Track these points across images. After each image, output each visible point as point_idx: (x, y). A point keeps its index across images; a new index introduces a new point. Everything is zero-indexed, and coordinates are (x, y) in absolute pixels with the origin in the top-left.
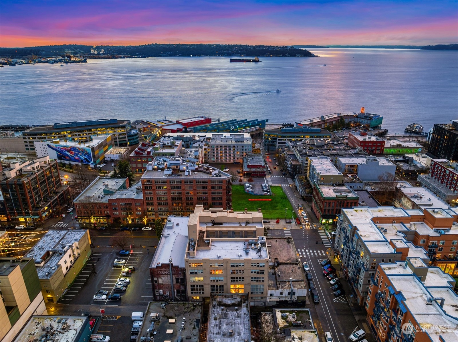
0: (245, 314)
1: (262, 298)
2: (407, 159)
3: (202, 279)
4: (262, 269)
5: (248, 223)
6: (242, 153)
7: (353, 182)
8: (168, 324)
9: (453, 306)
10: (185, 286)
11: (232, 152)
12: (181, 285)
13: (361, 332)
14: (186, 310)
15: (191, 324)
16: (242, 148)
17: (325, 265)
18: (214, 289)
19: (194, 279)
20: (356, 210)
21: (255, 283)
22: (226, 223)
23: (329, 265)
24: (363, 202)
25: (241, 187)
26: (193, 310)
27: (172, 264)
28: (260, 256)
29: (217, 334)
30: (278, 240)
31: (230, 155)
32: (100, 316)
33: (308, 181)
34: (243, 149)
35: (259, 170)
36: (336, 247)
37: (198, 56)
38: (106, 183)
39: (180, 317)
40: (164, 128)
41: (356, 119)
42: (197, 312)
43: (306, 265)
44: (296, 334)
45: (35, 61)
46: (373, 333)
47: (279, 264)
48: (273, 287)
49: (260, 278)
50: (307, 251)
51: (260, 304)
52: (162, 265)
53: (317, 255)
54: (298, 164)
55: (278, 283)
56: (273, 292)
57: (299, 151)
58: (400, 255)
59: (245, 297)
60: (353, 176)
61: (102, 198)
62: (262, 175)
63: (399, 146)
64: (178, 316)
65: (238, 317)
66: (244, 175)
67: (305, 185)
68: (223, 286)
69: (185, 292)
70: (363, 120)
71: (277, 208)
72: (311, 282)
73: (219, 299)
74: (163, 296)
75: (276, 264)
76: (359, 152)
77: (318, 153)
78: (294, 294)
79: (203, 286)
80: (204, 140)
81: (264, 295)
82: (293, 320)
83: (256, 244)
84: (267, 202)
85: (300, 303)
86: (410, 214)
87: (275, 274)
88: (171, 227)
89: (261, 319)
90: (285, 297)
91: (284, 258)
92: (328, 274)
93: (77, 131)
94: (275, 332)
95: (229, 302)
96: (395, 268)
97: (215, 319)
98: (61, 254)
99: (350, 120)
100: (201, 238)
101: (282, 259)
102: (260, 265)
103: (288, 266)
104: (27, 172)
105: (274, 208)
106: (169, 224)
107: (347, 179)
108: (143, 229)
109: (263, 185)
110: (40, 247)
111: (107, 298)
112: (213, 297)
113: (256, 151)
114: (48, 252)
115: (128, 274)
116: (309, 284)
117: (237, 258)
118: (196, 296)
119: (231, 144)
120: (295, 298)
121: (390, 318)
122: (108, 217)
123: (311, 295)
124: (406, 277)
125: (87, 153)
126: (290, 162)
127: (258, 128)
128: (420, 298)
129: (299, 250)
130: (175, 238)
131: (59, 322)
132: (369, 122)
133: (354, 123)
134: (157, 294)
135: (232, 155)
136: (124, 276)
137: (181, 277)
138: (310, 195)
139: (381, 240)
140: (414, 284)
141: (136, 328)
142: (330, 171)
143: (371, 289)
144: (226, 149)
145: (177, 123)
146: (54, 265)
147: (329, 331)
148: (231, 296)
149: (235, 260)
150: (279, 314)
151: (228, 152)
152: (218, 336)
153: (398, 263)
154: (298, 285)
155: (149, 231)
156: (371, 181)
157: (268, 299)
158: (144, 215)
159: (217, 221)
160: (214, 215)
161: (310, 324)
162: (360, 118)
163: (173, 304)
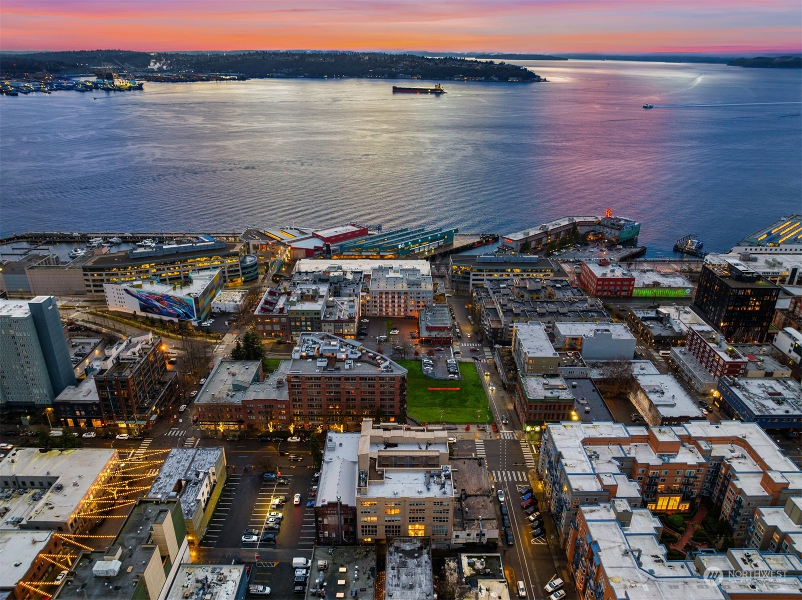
0: (426, 562)
1: (446, 540)
2: (661, 316)
3: (375, 519)
4: (446, 508)
5: (429, 444)
6: (419, 302)
7: (573, 366)
8: (338, 574)
9: (653, 556)
10: (355, 527)
11: (403, 301)
12: (350, 525)
13: (558, 582)
14: (357, 557)
15: (364, 573)
16: (417, 296)
17: (524, 494)
18: (389, 531)
19: (365, 519)
20: (565, 426)
21: (438, 523)
22: (402, 444)
23: (530, 494)
24: (583, 399)
25: (417, 363)
26: (366, 556)
27: (341, 503)
28: (444, 493)
29: (395, 586)
30: (466, 461)
31: (399, 306)
32: (254, 563)
33: (513, 358)
34: (419, 298)
35: (443, 334)
36: (540, 471)
37: (337, 77)
38: (232, 370)
39: (351, 564)
40: (294, 245)
41: (598, 227)
42: (370, 558)
43: (501, 494)
44: (483, 584)
45: (52, 86)
46: (573, 583)
47: (467, 496)
48: (459, 526)
49: (444, 518)
50: (504, 472)
51: (443, 547)
52: (329, 504)
53: (516, 480)
54: (499, 326)
55: (465, 522)
56: (459, 533)
57: (502, 306)
58: (607, 493)
59: (426, 541)
60: (575, 354)
61: (232, 397)
62: (447, 343)
63: (656, 285)
64: (349, 563)
65: (419, 566)
66: (421, 342)
67: (507, 365)
68: (399, 527)
69: (354, 533)
70: (608, 230)
71: (468, 403)
72: (506, 517)
73: (396, 544)
74: (327, 538)
75: (463, 497)
76: (589, 308)
77: (529, 309)
78: (484, 535)
79: (376, 527)
80: (360, 280)
81: (447, 537)
82: (481, 567)
83: (439, 476)
84: (453, 393)
85: (491, 546)
86: (632, 433)
87: (461, 510)
88: (333, 449)
89: (444, 566)
90: (473, 539)
91: (473, 487)
92: (527, 507)
93: (165, 264)
94: (459, 582)
95: (407, 547)
96: (598, 510)
97: (393, 568)
98: (196, 484)
99: (587, 229)
100: (372, 467)
101: (471, 489)
102: (444, 503)
103: (478, 499)
104: (128, 359)
105: (462, 403)
106: (329, 444)
107: (566, 359)
108: (289, 439)
109: (449, 361)
110: (167, 474)
111: (258, 539)
112: (389, 541)
113: (438, 298)
114: (180, 481)
115: (279, 507)
116: (503, 520)
117: (417, 496)
118: (367, 538)
119: (401, 289)
120: (484, 540)
121: (586, 568)
122: (240, 422)
123: (505, 536)
124: (607, 523)
125: (187, 305)
126: (488, 323)
127: (441, 244)
128: (617, 549)
129: (494, 472)
130: (339, 465)
131: (213, 572)
132: (617, 233)
133: (594, 235)
134: (321, 536)
135: (403, 305)
136: (274, 509)
137: (350, 517)
138: (514, 383)
139: (589, 472)
140: (615, 530)
141: (298, 577)
142: (542, 348)
143: (571, 532)
144: (393, 297)
145: (313, 237)
146: (191, 500)
147: (522, 580)
148: (410, 539)
149: (415, 499)
150: (465, 560)
151: (396, 301)
152: (397, 588)
153: (602, 505)
154: (488, 525)
155: (297, 442)
156: (600, 361)
157: (453, 542)
158: (291, 421)
159: (391, 442)
160: (387, 434)
161: (501, 572)
162: (604, 226)
163: (342, 549)
